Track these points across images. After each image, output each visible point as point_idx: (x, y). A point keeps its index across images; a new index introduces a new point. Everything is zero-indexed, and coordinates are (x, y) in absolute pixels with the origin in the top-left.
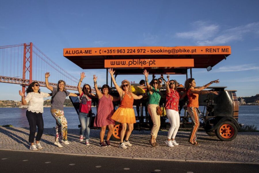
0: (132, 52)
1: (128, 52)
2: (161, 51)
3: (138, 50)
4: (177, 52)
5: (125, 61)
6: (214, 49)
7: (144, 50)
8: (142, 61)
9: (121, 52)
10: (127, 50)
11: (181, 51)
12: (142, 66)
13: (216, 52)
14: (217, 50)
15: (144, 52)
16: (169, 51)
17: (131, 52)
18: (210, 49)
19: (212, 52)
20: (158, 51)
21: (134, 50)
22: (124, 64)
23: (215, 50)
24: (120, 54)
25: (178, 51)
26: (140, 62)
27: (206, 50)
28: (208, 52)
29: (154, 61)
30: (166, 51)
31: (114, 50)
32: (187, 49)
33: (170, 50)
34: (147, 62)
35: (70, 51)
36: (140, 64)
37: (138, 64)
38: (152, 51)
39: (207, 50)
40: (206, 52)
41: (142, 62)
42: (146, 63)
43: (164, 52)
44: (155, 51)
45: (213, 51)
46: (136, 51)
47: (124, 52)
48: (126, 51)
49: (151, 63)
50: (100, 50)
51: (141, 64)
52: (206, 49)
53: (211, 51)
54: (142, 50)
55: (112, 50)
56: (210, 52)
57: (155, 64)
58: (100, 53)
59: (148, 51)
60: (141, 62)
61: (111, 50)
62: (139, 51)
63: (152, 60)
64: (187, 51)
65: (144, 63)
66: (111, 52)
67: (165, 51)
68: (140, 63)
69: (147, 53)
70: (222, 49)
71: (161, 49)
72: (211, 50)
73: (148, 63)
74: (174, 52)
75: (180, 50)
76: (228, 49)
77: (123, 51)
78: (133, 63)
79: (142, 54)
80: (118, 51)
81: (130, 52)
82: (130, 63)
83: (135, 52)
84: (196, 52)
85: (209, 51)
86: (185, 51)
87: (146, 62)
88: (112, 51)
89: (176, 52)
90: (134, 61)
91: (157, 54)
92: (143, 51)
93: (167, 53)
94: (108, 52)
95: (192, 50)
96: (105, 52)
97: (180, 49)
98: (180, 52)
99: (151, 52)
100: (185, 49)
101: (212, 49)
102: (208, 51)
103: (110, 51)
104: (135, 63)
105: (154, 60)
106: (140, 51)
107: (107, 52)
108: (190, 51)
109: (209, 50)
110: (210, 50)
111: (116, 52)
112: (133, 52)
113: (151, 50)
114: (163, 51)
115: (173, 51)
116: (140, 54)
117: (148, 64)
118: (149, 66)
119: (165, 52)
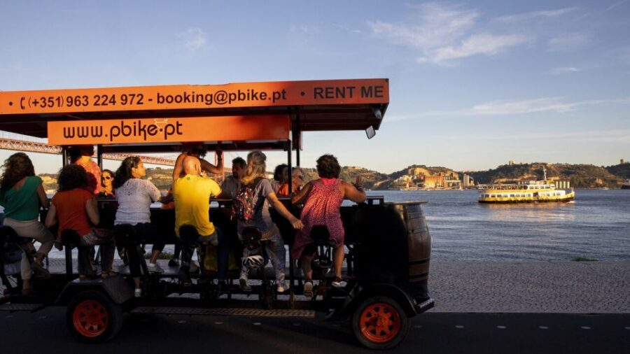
0: (107, 102)
1: (95, 104)
2: (186, 98)
3: (124, 98)
4: (230, 99)
5: (101, 127)
6: (337, 89)
7: (140, 97)
8: (145, 126)
9: (78, 103)
10: (95, 97)
11: (242, 97)
12: (145, 139)
13: (343, 96)
14: (347, 92)
15: (138, 103)
16: (209, 98)
17: (103, 104)
18: (327, 89)
19: (332, 97)
20: (179, 99)
21: (114, 97)
22: (99, 134)
23: (342, 91)
24: (74, 109)
25: (233, 97)
26: (142, 127)
27: (316, 93)
28: (322, 97)
29: (178, 125)
30: (200, 98)
31: (58, 99)
32: (258, 90)
33: (211, 96)
34: (159, 128)
36: (140, 134)
37: (135, 135)
38: (161, 100)
39: (318, 91)
40: (315, 97)
41: (146, 129)
42: (156, 132)
43: (193, 101)
44: (170, 99)
45: (334, 95)
46: (118, 99)
47: (85, 103)
48: (92, 101)
49: (170, 130)
50: (23, 99)
51: (142, 133)
52: (315, 89)
53: (329, 95)
54: (134, 95)
55: (52, 98)
56: (327, 97)
57: (181, 134)
58: (22, 108)
59: (150, 100)
60: (143, 130)
61: (50, 98)
62: (126, 99)
63: (173, 121)
64: (258, 96)
65: (152, 130)
66: (51, 104)
67: (198, 96)
68: (140, 130)
69: (147, 106)
70: (363, 88)
71: (185, 93)
72: (329, 90)
73: (161, 130)
74: (222, 100)
75: (239, 94)
76: (381, 87)
77: (83, 101)
78: (121, 131)
79: (135, 107)
80: (70, 100)
81: (102, 100)
82: (115, 131)
83: (114, 102)
84: (284, 98)
85: (324, 94)
86: (254, 96)
87: (155, 127)
88: (54, 100)
89: (228, 99)
90: (125, 127)
91: (174, 106)
92: (136, 99)
93: (201, 105)
94: (43, 105)
95: (274, 93)
96: (36, 103)
97: (239, 91)
98: (239, 99)
99: (158, 102)
100: (253, 91)
101: (332, 88)
102: (319, 93)
103: (49, 101)
104: (126, 131)
105: (177, 122)
106: (129, 98)
107: (41, 103)
108: (267, 97)
109: (324, 92)
110: (327, 93)
111: (66, 103)
112: (110, 102)
113: (159, 97)
114: (190, 98)
115: (220, 97)
116: (128, 107)
117: (162, 133)
118: (166, 138)
119: (197, 101)
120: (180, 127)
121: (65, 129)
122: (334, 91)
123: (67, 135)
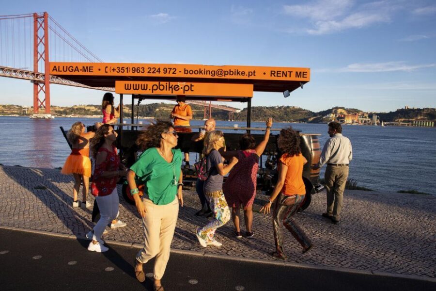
0: (155, 72)
1: (149, 72)
2: (201, 72)
3: (165, 70)
4: (225, 74)
5: (147, 85)
6: (283, 72)
7: (174, 70)
8: (172, 86)
9: (138, 71)
10: (148, 68)
11: (231, 73)
12: (172, 93)
13: (286, 76)
14: (288, 74)
15: (173, 73)
16: (213, 73)
17: (153, 73)
18: (277, 72)
19: (280, 76)
20: (196, 72)
21: (159, 69)
22: (145, 88)
23: (285, 73)
24: (136, 74)
25: (226, 73)
26: (170, 86)
27: (271, 74)
28: (275, 76)
29: (191, 86)
30: (208, 72)
31: (127, 68)
32: (241, 70)
33: (215, 71)
34: (180, 87)
35: (59, 67)
36: (169, 90)
37: (166, 90)
38: (186, 72)
39: (273, 72)
40: (271, 76)
41: (173, 87)
42: (179, 89)
43: (204, 74)
44: (191, 72)
45: (281, 75)
46: (162, 70)
47: (143, 71)
48: (147, 70)
49: (187, 88)
50: (106, 67)
51: (171, 89)
52: (271, 71)
53: (278, 75)
54: (171, 69)
55: (124, 68)
56: (277, 76)
57: (193, 91)
58: (106, 72)
59: (180, 72)
60: (171, 87)
61: (122, 68)
62: (166, 71)
63: (189, 84)
64: (240, 73)
65: (176, 88)
66: (123, 71)
67: (207, 71)
68: (169, 87)
69: (178, 75)
70: (297, 73)
71: (200, 69)
72: (279, 73)
73: (182, 88)
74: (221, 74)
75: (230, 72)
76: (306, 72)
77: (141, 70)
78: (158, 87)
79: (171, 75)
80: (134, 69)
81: (152, 71)
82: (155, 87)
83: (159, 72)
84: (254, 75)
85: (276, 74)
86: (238, 73)
87: (178, 86)
88: (125, 69)
89: (224, 74)
90: (161, 85)
91: (194, 76)
92: (172, 71)
93: (209, 76)
94: (118, 71)
95: (249, 72)
96: (114, 70)
97: (230, 70)
98: (230, 74)
99: (185, 73)
100: (237, 70)
101: (280, 71)
102: (273, 74)
103: (122, 69)
104: (161, 87)
105: (191, 85)
106: (168, 70)
107: (117, 70)
108: (246, 74)
109: (276, 73)
110: (277, 74)
111: (131, 71)
112: (157, 72)
113: (185, 70)
114: (203, 72)
115: (220, 73)
116: (167, 75)
117: (182, 90)
118: (184, 93)
119: (207, 74)
120: (192, 87)
121: (125, 85)
122: (281, 73)
123: (127, 88)
